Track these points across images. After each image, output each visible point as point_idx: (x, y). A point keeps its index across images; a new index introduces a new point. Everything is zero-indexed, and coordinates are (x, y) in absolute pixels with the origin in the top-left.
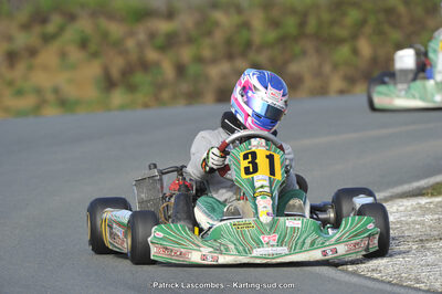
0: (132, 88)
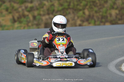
0: (20, 22)
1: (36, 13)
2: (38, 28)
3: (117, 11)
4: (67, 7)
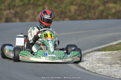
4: (27, 2)
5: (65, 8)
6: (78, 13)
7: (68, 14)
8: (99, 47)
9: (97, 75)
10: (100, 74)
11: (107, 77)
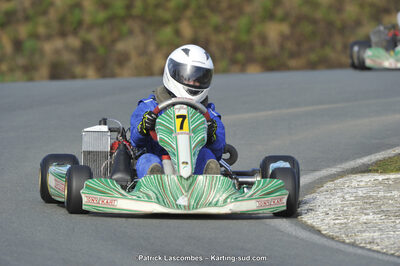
1: (23, 31)
2: (31, 79)
3: (285, 28)
4: (121, 12)
5: (249, 31)
6: (290, 45)
7: (259, 49)
8: (366, 160)
9: (360, 251)
10: (370, 250)
11: (392, 259)
